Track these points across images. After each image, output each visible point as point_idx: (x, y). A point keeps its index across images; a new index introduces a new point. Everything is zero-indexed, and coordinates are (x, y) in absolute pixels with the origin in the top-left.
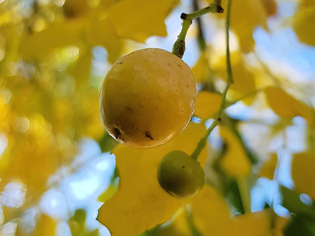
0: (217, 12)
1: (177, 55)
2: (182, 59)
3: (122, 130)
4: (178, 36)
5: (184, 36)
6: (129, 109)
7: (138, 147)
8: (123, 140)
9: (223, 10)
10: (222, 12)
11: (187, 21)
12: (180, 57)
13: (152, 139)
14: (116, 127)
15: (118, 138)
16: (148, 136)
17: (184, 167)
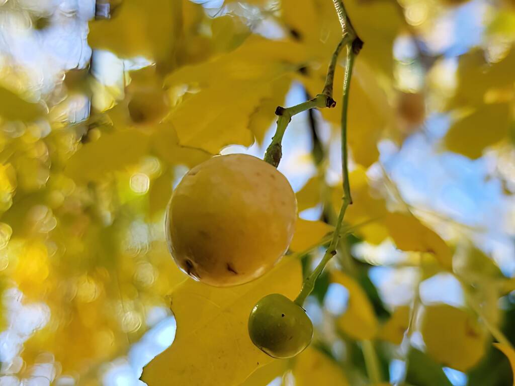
0: (327, 106)
1: (270, 163)
2: (278, 169)
3: (196, 262)
4: (272, 138)
5: (281, 138)
6: (204, 234)
7: (218, 285)
8: (198, 276)
9: (335, 103)
10: (334, 106)
11: (284, 118)
12: (275, 166)
13: (236, 273)
14: (187, 258)
15: (191, 273)
16: (231, 269)
17: (283, 315)
